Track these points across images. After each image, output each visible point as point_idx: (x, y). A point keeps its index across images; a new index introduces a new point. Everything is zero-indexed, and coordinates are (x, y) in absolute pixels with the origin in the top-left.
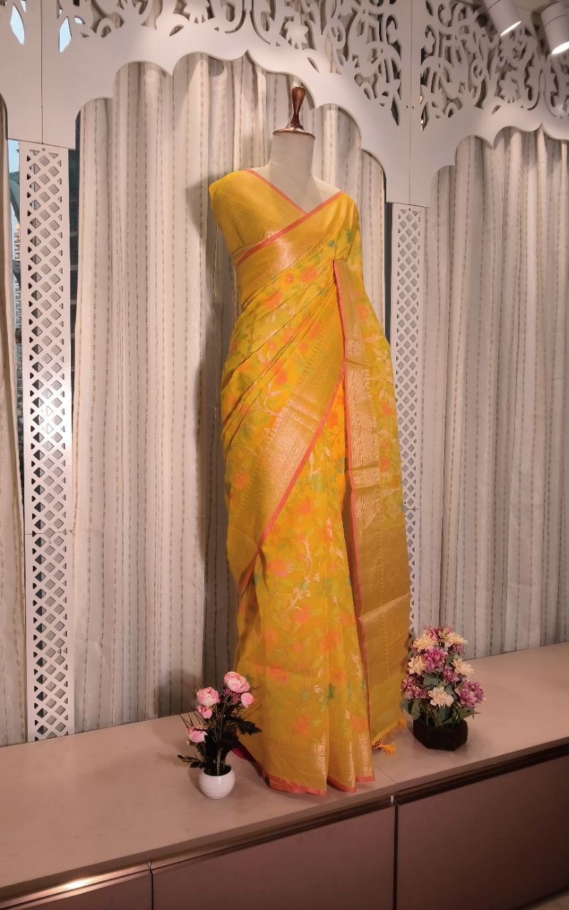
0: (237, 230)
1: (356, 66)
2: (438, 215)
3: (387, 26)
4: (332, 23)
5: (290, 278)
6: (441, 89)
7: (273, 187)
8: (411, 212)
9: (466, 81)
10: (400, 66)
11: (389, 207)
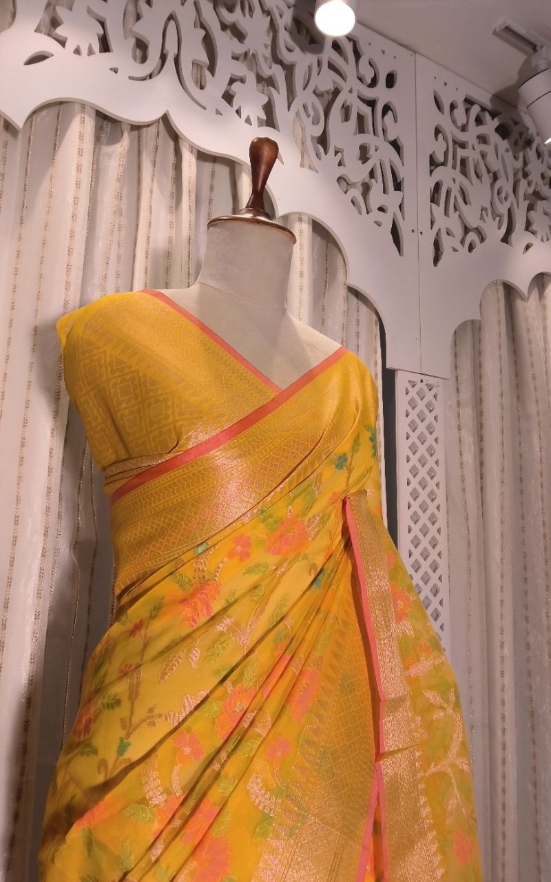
0: (114, 423)
1: (340, 164)
2: (458, 390)
3: (383, 116)
4: (304, 97)
5: (243, 548)
6: (458, 213)
7: (204, 329)
8: (423, 385)
9: (488, 205)
10: (402, 174)
11: (389, 376)
